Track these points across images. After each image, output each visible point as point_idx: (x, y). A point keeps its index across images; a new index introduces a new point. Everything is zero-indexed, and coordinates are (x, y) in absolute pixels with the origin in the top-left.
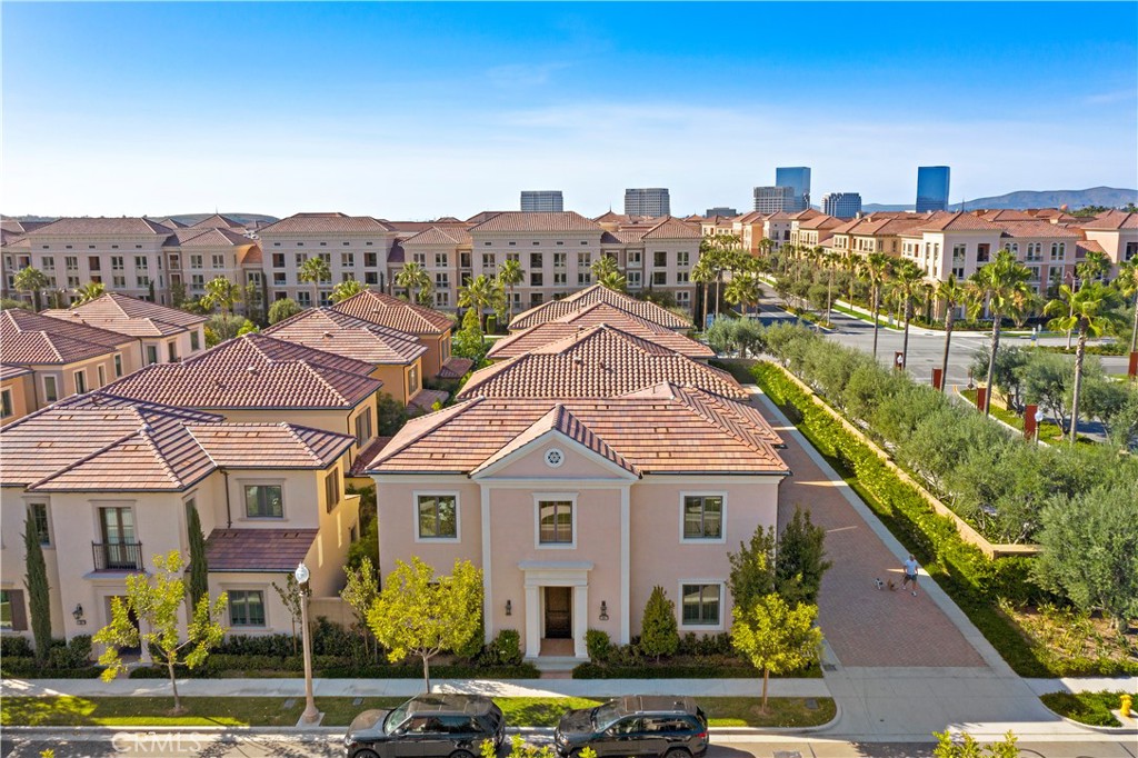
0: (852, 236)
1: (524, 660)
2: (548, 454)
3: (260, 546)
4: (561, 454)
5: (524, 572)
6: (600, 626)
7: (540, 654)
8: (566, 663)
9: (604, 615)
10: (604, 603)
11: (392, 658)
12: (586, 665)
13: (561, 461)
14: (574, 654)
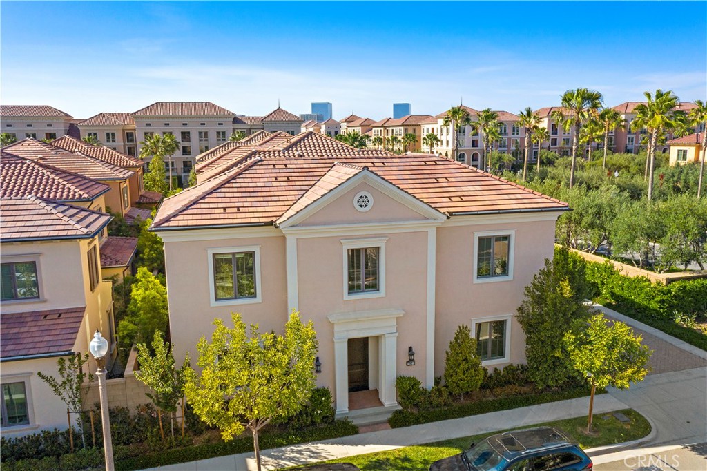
0: (385, 127)
1: (336, 418)
2: (357, 198)
3: (15, 331)
4: (370, 197)
5: (333, 324)
6: (409, 372)
7: (350, 408)
8: (378, 414)
9: (411, 361)
10: (410, 349)
11: (227, 436)
12: (397, 413)
13: (370, 206)
14: (382, 404)
